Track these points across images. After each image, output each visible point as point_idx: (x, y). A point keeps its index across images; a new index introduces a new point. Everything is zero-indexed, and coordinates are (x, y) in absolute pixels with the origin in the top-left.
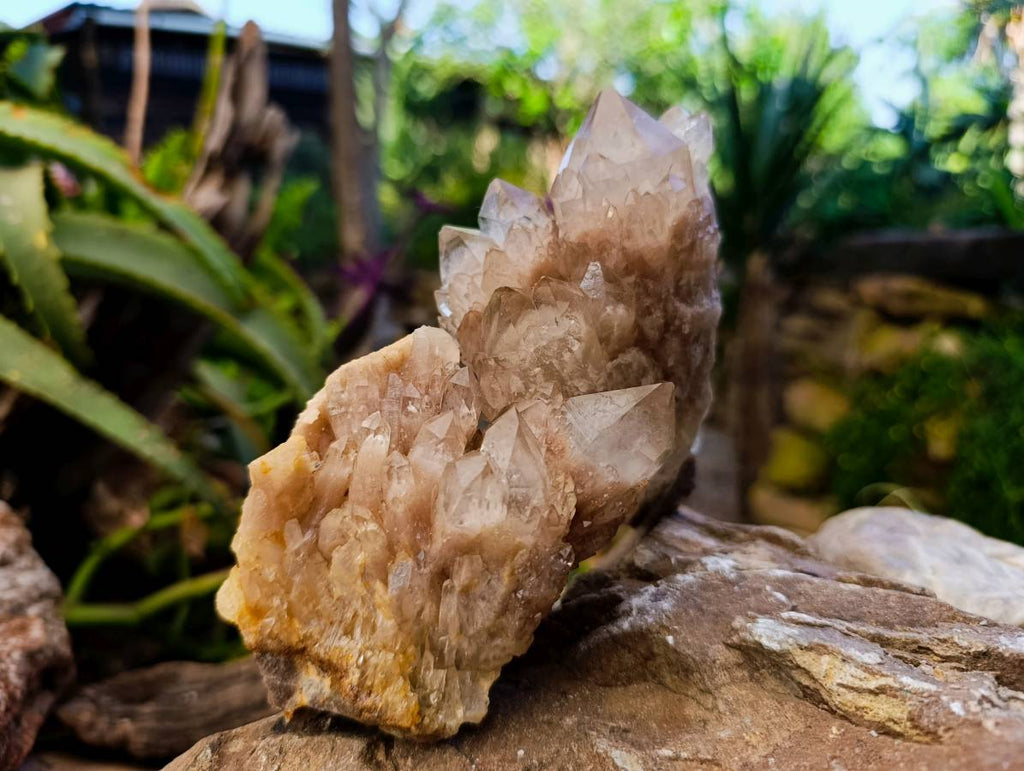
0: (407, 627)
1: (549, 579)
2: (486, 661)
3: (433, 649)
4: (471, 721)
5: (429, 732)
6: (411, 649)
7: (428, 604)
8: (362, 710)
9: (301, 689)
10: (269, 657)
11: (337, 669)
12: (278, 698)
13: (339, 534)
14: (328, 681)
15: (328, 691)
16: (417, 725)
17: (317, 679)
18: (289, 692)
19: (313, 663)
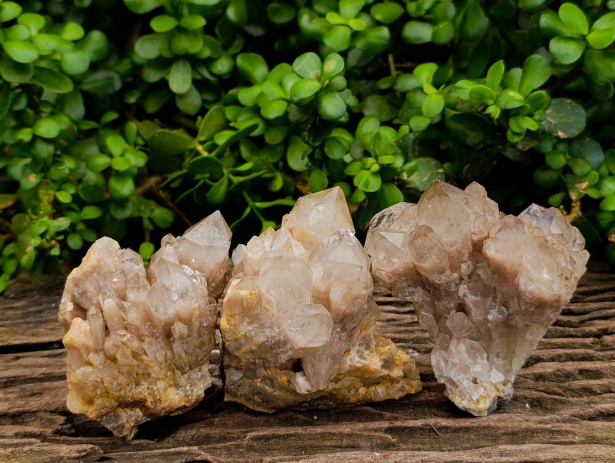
0: (163, 366)
1: (211, 314)
2: (202, 359)
3: (177, 368)
4: (208, 387)
5: (193, 401)
6: (169, 374)
7: (168, 351)
8: (161, 411)
9: (127, 421)
10: (105, 418)
11: (141, 402)
12: (119, 432)
13: (114, 347)
14: (138, 410)
15: (140, 414)
16: (188, 402)
17: (132, 413)
18: (123, 426)
19: (127, 408)
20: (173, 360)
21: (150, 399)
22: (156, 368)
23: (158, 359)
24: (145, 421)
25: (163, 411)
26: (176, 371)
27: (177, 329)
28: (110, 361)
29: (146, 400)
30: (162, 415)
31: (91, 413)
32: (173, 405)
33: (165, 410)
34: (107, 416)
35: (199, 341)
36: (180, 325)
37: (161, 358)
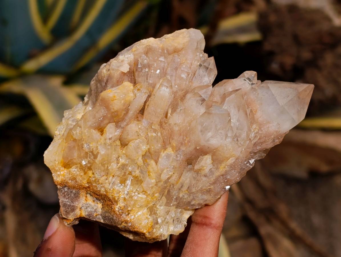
0: (160, 184)
3: (167, 196)
5: (154, 236)
6: (157, 195)
8: (122, 222)
9: (81, 208)
10: (66, 189)
11: (110, 200)
12: (66, 212)
13: (136, 134)
14: (100, 205)
15: (100, 211)
16: (149, 233)
17: (93, 204)
18: (73, 209)
19: (91, 195)
20: (172, 186)
21: (121, 204)
22: (153, 181)
23: (162, 176)
24: (98, 220)
25: (124, 224)
26: (164, 197)
27: (203, 162)
28: (120, 144)
29: (117, 202)
30: (119, 226)
31: (59, 175)
32: (137, 225)
33: (126, 225)
34: (69, 189)
35: (209, 187)
36: (208, 161)
37: (164, 177)
